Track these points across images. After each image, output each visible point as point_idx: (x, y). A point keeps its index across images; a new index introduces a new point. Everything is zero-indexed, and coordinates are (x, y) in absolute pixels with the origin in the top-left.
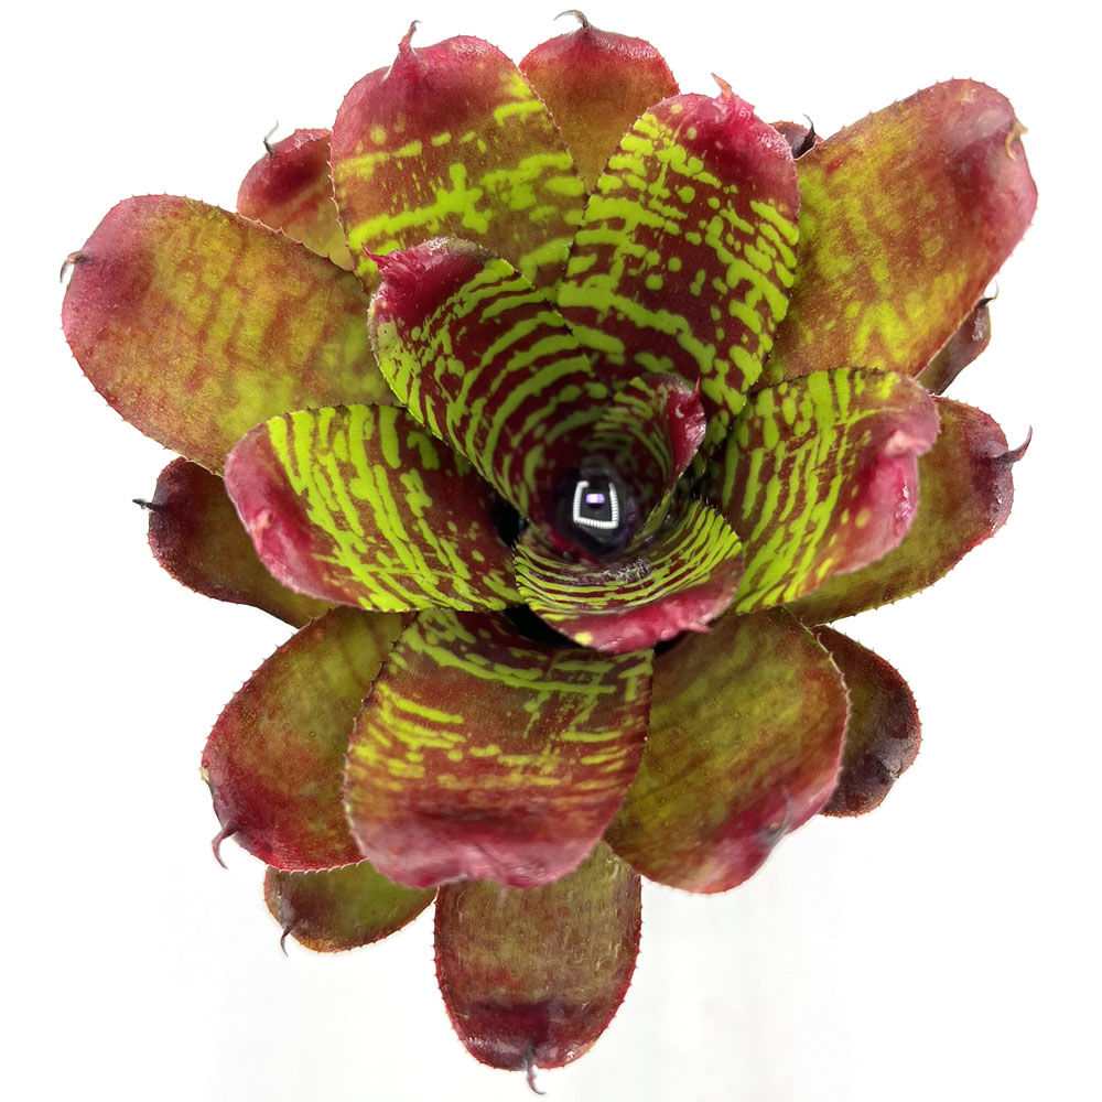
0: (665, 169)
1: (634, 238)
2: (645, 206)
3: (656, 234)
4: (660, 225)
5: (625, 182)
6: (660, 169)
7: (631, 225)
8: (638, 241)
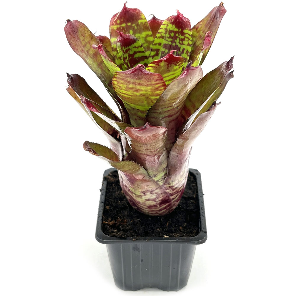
0: (168, 30)
1: (163, 47)
2: (165, 40)
3: (167, 45)
4: (168, 43)
5: (161, 35)
6: (167, 31)
7: (162, 44)
8: (164, 48)
